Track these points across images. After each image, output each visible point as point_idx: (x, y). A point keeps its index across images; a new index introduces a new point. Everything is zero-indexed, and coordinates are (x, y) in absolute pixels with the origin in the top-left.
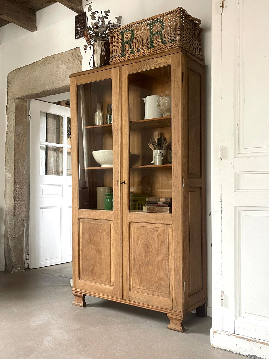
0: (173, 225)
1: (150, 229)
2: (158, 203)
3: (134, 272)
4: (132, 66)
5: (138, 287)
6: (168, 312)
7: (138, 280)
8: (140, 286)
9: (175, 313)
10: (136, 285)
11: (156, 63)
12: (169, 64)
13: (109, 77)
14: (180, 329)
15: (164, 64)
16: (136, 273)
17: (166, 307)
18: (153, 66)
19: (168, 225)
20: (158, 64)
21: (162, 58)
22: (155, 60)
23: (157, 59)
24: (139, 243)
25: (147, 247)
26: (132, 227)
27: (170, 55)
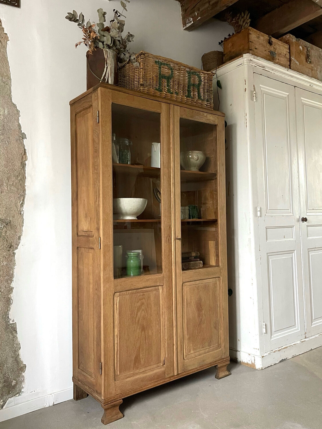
0: (221, 278)
1: (202, 286)
2: (190, 258)
3: (188, 337)
4: (185, 110)
5: (192, 352)
6: (219, 363)
7: (191, 345)
8: (194, 349)
9: (224, 361)
10: (190, 351)
11: (206, 118)
12: (216, 123)
13: (159, 111)
14: (228, 373)
15: (212, 122)
16: (189, 338)
17: (218, 359)
18: (204, 119)
19: (216, 278)
20: (207, 119)
21: (211, 115)
22: (205, 114)
23: (207, 114)
24: (192, 304)
25: (200, 305)
26: (185, 288)
27: (217, 116)
